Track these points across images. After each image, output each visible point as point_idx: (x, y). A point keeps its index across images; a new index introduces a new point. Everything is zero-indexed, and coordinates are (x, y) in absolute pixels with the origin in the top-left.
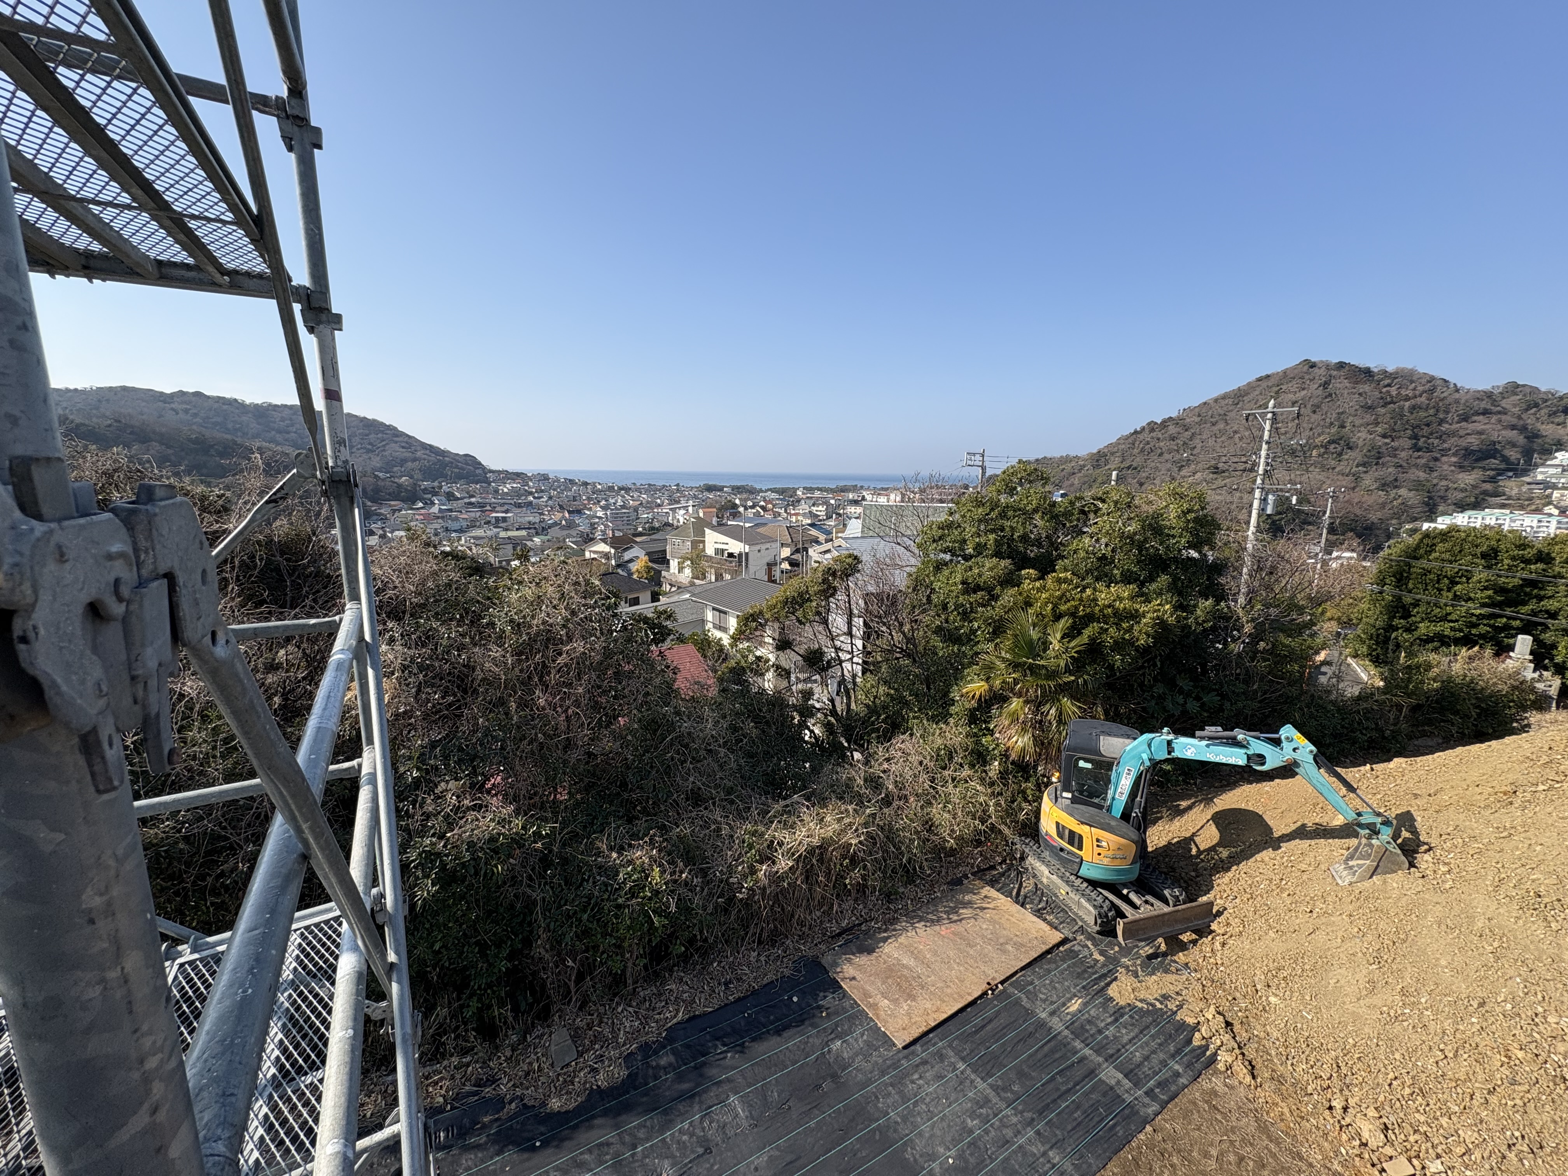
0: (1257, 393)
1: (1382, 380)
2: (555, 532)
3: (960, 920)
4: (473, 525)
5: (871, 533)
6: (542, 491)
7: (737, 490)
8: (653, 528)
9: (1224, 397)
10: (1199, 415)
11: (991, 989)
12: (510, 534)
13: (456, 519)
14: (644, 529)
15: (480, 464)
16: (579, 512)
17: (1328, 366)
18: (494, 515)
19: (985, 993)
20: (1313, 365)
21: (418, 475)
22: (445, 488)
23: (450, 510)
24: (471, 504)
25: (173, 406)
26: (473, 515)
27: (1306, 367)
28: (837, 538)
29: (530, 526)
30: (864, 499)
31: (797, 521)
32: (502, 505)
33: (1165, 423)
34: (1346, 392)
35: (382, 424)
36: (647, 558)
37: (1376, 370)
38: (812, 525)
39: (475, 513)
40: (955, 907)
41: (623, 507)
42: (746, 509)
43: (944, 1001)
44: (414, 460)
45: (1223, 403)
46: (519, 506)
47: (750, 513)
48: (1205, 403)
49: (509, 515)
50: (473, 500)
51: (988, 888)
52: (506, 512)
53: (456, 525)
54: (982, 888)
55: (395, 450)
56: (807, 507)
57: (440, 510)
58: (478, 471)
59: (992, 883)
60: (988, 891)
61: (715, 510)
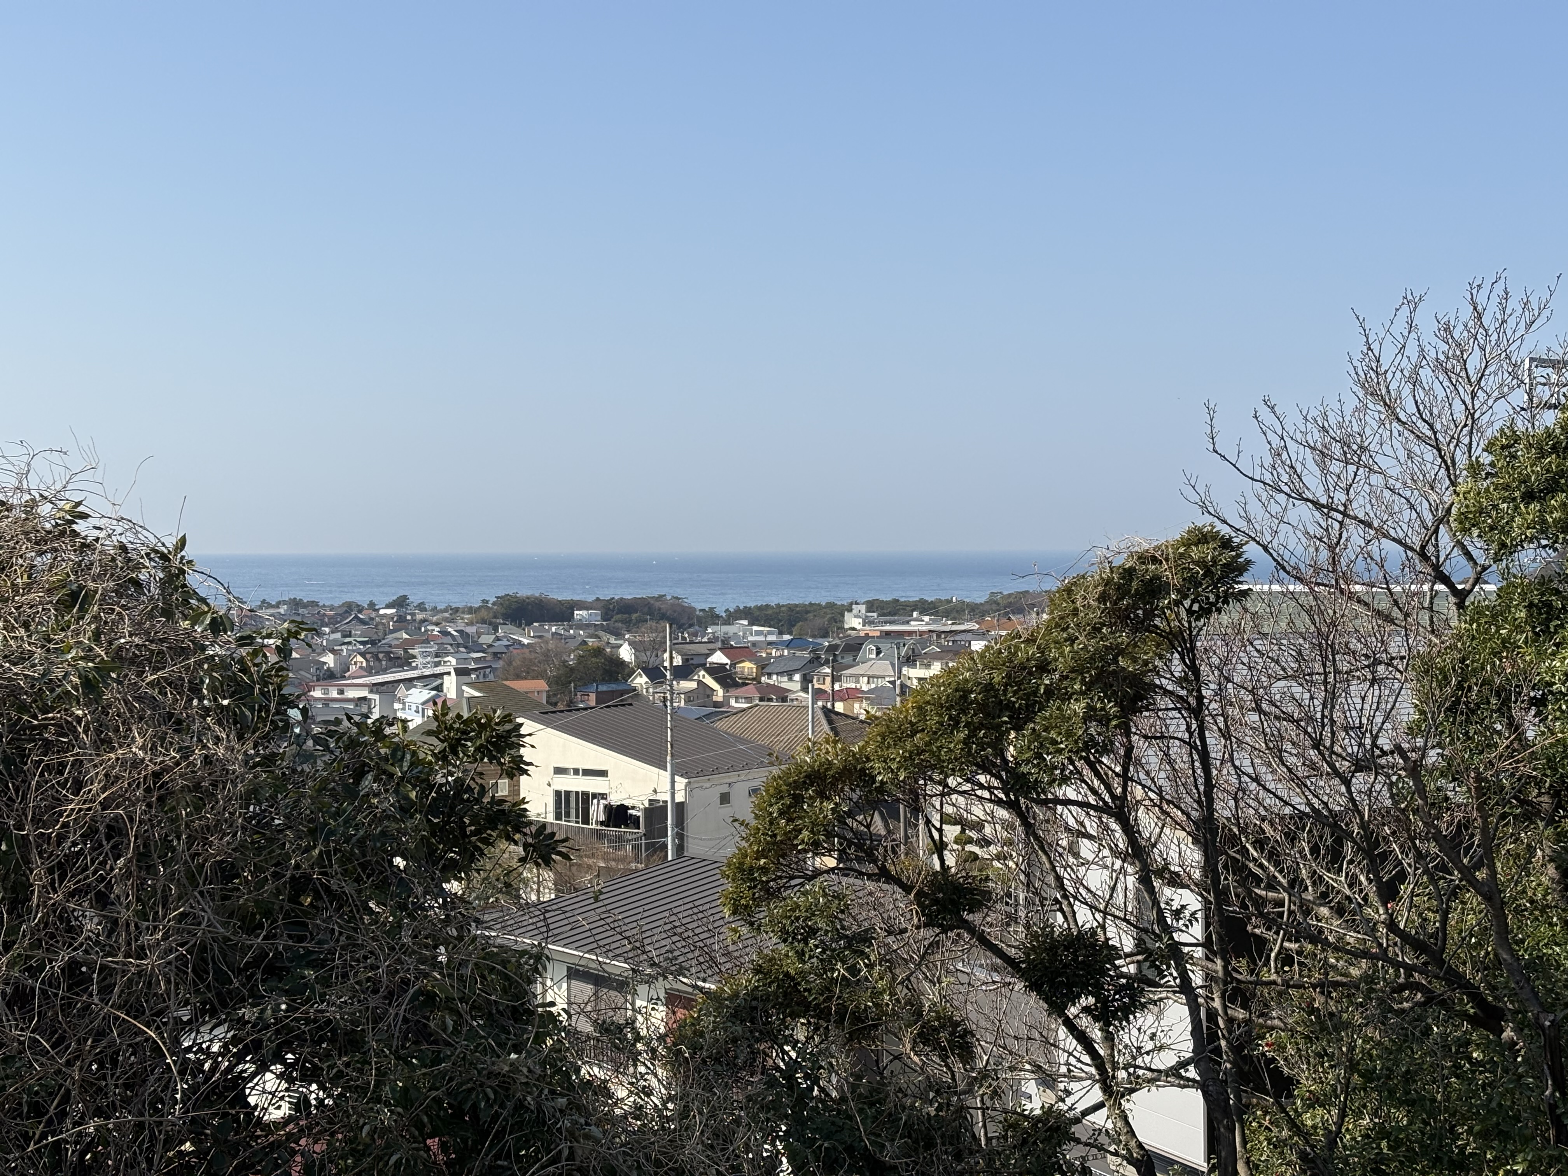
7: (623, 614)
42: (658, 677)
61: (541, 685)
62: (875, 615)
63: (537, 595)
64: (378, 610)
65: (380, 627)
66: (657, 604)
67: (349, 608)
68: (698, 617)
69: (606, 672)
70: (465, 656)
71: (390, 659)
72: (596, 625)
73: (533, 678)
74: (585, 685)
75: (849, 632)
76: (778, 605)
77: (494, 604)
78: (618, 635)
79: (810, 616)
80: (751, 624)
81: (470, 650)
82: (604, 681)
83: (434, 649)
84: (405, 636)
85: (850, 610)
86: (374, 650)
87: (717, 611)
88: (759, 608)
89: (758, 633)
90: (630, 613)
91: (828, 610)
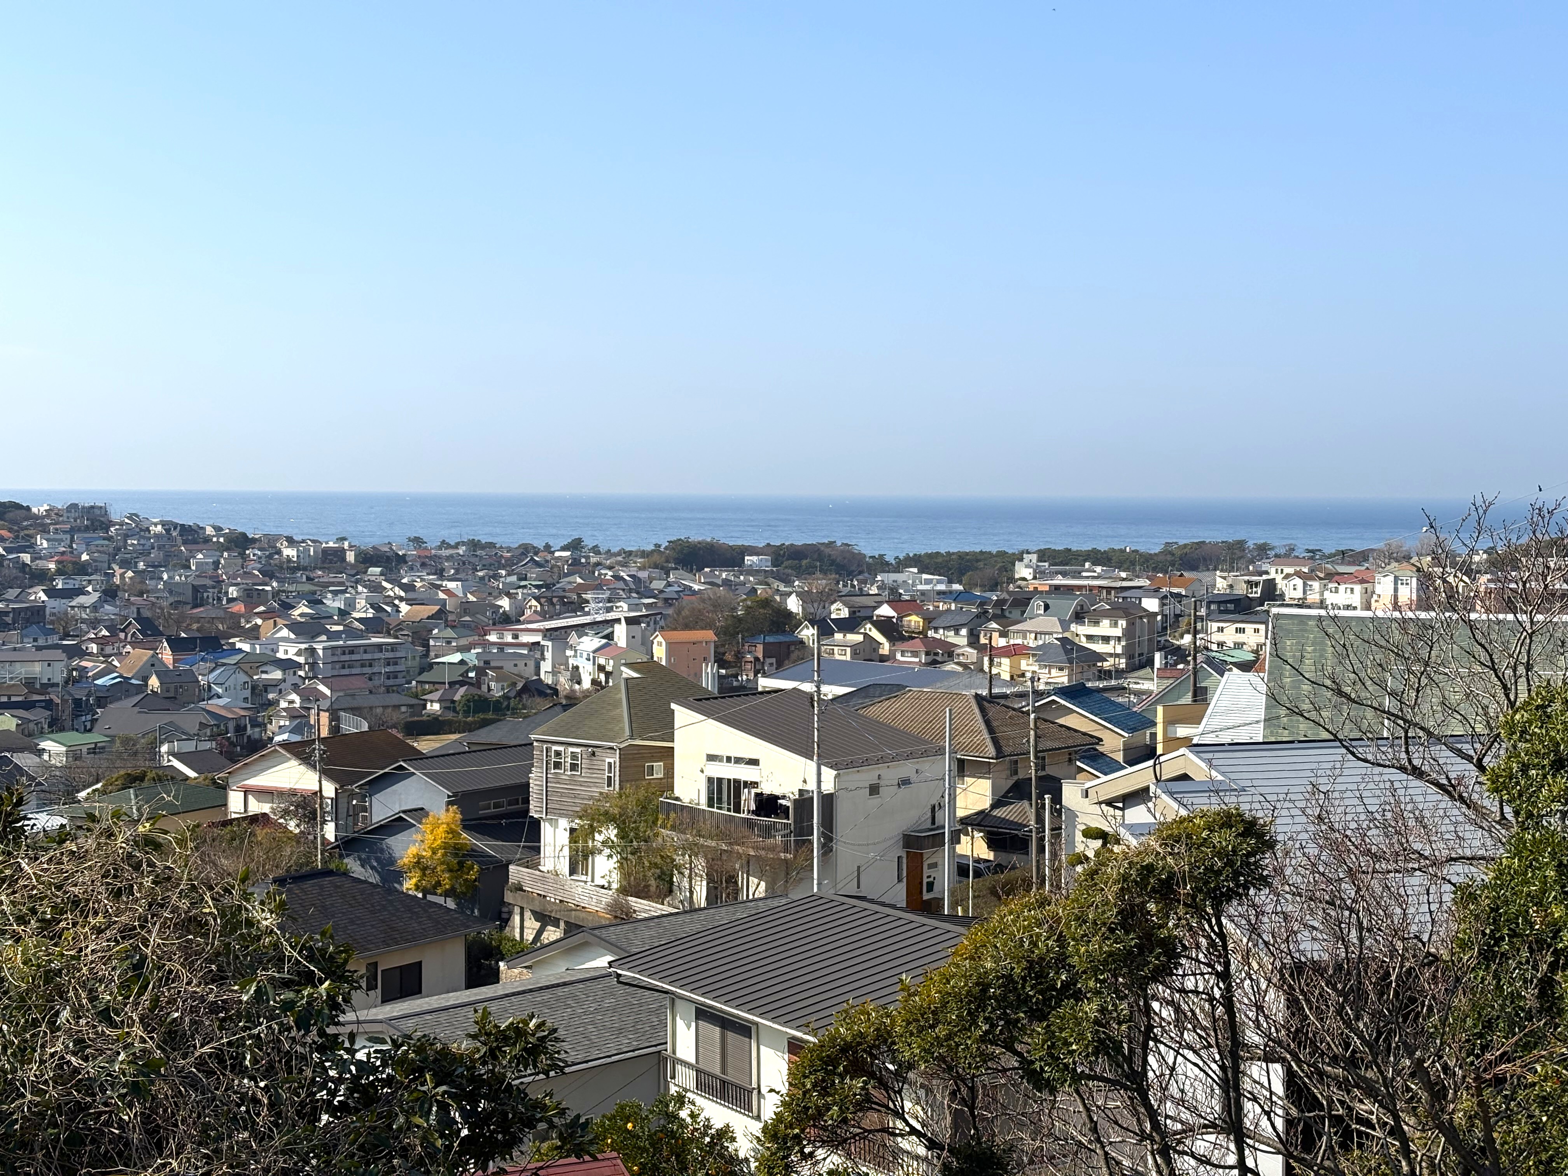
2: (120, 720)
5: (1304, 728)
6: (82, 569)
7: (793, 561)
14: (449, 704)
16: (212, 644)
28: (1173, 743)
29: (30, 697)
30: (1271, 593)
31: (1017, 676)
36: (454, 814)
38: (1075, 693)
41: (373, 625)
42: (825, 629)
47: (842, 646)
56: (1053, 623)
61: (709, 635)
62: (1046, 564)
63: (709, 540)
64: (553, 553)
65: (556, 570)
66: (828, 551)
67: (526, 550)
68: (868, 565)
69: (773, 623)
70: (637, 601)
71: (564, 604)
72: (765, 571)
73: (702, 629)
74: (753, 636)
75: (1019, 582)
76: (948, 553)
77: (666, 548)
78: (788, 582)
79: (981, 565)
80: (921, 571)
81: (642, 595)
82: (771, 632)
83: (607, 595)
84: (579, 580)
85: (1021, 560)
86: (549, 594)
87: (887, 558)
88: (930, 556)
89: (928, 582)
90: (800, 560)
91: (999, 559)
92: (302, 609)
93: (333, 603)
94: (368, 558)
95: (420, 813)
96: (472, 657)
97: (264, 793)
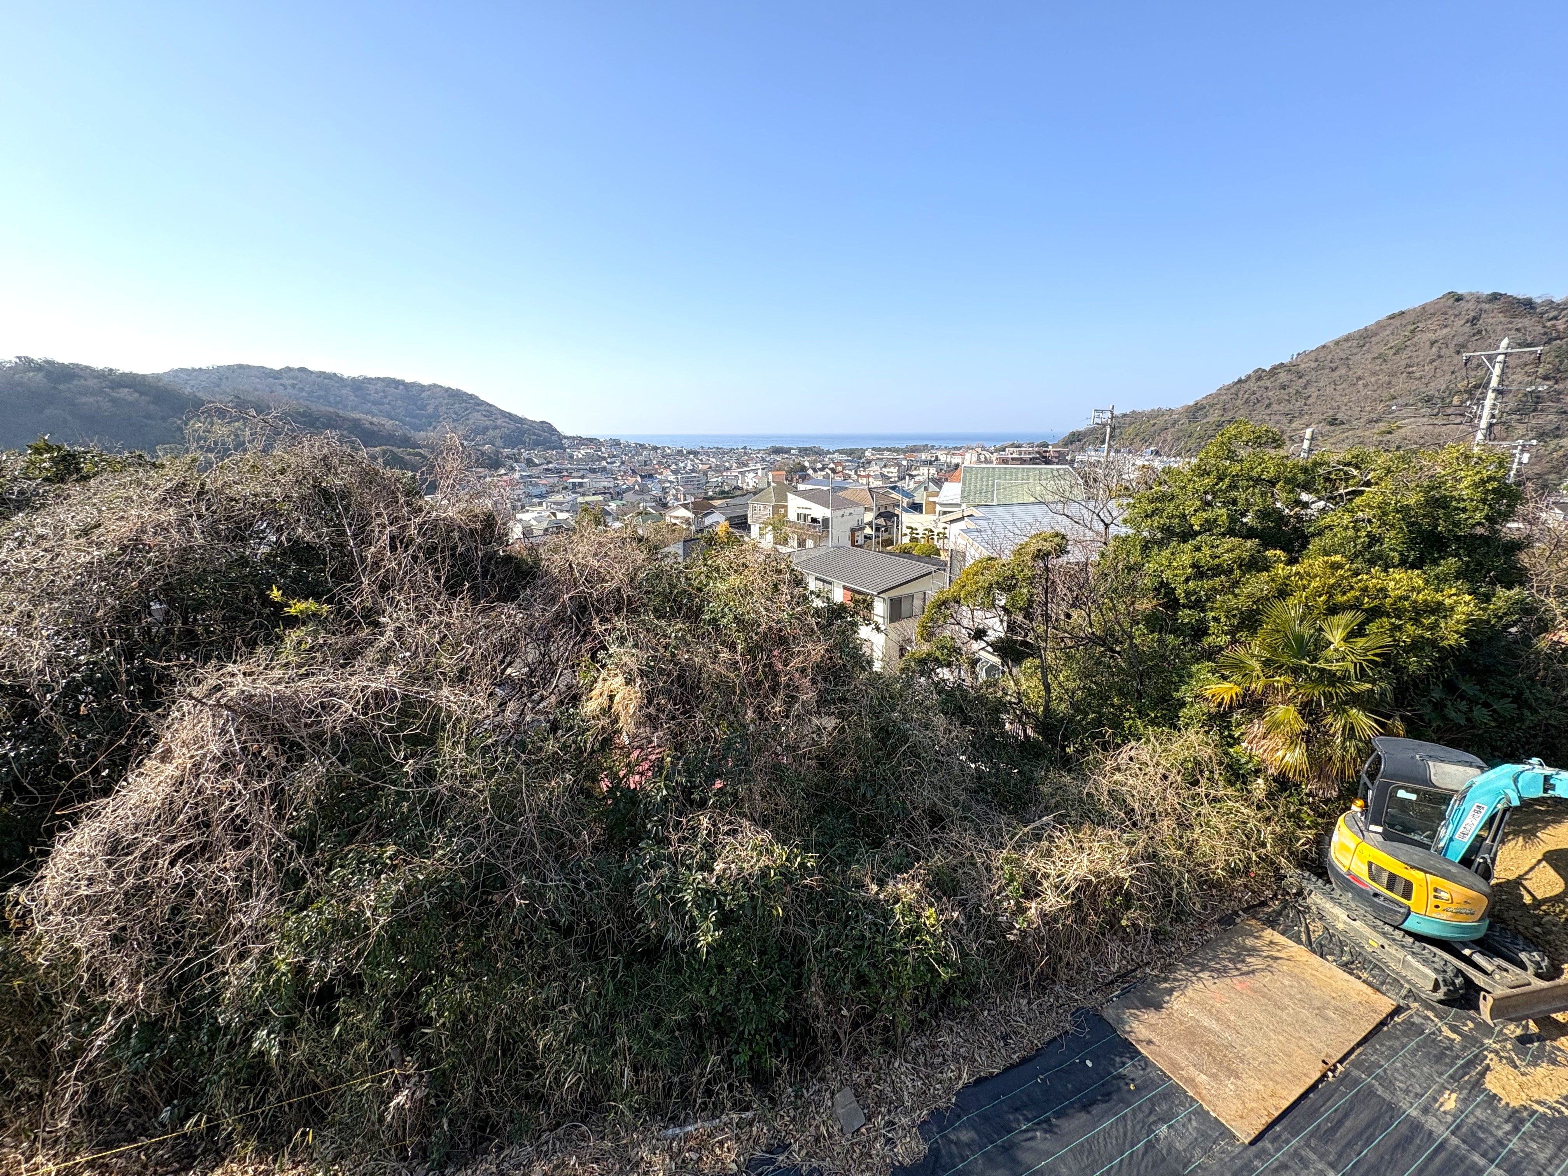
0: (1388, 332)
1: (1547, 312)
2: (629, 497)
3: (1253, 972)
4: (551, 491)
6: (614, 456)
7: (804, 452)
8: (723, 492)
9: (1347, 339)
10: (1316, 360)
11: (1329, 1070)
12: (587, 499)
13: (536, 485)
14: (715, 493)
15: (555, 430)
16: (651, 476)
17: (1478, 300)
18: (571, 480)
19: (1325, 1075)
20: (1459, 299)
21: (499, 443)
22: (525, 455)
23: (530, 476)
24: (549, 470)
25: (281, 381)
26: (551, 480)
27: (1452, 300)
29: (605, 492)
30: (937, 459)
31: (868, 483)
32: (578, 470)
33: (1274, 371)
34: (1500, 327)
35: (466, 394)
36: (727, 523)
37: (1539, 301)
39: (553, 479)
40: (1239, 955)
41: (693, 471)
43: (1277, 1083)
44: (495, 428)
45: (1346, 345)
46: (593, 471)
47: (820, 475)
48: (1324, 347)
49: (585, 480)
50: (551, 466)
51: (1269, 930)
52: (583, 477)
53: (535, 491)
54: (1263, 930)
55: (477, 419)
56: (878, 468)
57: (522, 477)
58: (554, 438)
59: (1271, 922)
60: (1269, 934)
92: (673, 467)
93: (682, 465)
94: (689, 453)
95: (718, 523)
96: (720, 479)
97: (675, 517)
